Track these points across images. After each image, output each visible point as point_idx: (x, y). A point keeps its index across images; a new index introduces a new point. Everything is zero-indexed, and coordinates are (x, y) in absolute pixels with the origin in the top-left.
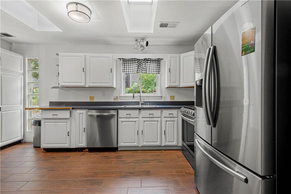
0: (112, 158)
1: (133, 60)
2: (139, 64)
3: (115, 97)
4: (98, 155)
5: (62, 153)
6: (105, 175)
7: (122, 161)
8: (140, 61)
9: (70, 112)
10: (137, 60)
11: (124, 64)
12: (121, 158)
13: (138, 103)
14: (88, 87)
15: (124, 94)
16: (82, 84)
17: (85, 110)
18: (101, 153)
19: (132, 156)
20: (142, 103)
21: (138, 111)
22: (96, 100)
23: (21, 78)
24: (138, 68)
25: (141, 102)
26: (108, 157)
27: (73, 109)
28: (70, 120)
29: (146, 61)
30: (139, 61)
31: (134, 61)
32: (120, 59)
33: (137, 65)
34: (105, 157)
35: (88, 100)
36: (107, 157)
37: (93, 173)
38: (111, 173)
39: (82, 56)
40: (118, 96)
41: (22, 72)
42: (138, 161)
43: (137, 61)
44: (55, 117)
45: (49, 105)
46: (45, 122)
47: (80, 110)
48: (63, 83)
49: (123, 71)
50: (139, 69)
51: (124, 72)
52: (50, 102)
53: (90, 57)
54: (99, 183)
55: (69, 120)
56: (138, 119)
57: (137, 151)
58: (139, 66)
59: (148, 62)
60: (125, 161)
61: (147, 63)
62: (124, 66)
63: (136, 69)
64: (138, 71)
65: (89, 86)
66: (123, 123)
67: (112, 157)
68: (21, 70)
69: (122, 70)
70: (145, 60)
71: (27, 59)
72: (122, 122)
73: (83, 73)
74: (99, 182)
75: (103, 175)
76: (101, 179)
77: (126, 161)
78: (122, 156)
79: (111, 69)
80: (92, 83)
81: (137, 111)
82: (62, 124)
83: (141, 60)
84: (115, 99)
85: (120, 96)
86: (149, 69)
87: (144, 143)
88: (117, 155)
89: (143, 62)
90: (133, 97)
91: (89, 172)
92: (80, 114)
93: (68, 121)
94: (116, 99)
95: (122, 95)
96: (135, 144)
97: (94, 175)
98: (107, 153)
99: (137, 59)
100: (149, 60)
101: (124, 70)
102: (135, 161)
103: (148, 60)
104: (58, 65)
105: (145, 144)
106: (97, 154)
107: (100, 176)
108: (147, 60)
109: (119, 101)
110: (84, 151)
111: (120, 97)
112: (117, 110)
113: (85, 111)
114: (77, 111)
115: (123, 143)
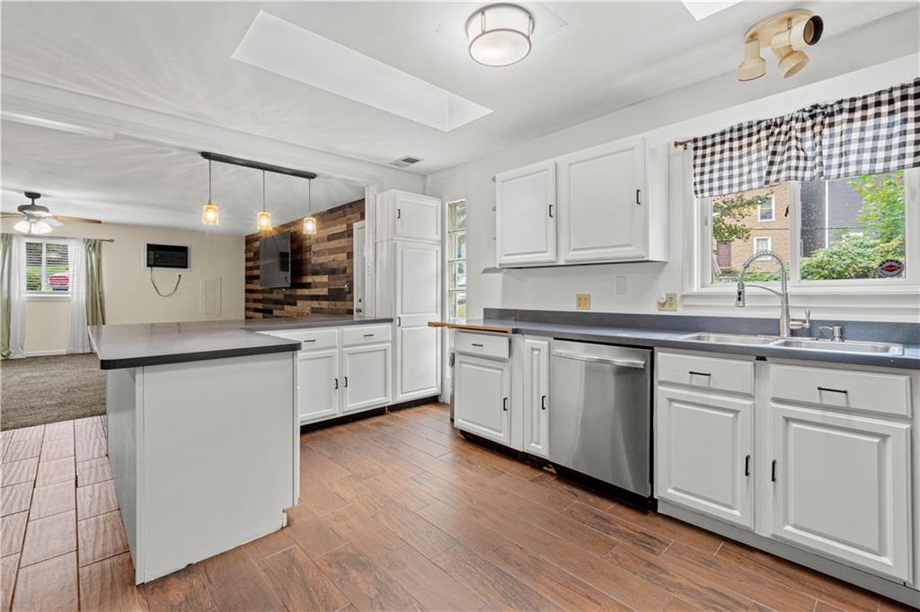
0: (617, 531)
1: (745, 132)
2: (776, 143)
3: (662, 298)
4: (576, 501)
5: (493, 456)
6: (558, 588)
7: (650, 564)
8: (784, 128)
9: (510, 341)
10: (768, 127)
11: (699, 161)
12: (653, 552)
13: (771, 327)
14: (563, 263)
15: (703, 286)
16: (548, 257)
17: (546, 338)
18: (592, 499)
19: (710, 563)
20: (795, 325)
21: (751, 363)
22: (596, 308)
23: (437, 252)
24: (771, 163)
25: (789, 320)
26: (607, 524)
27: (515, 331)
28: (510, 364)
29: (819, 119)
30: (777, 131)
31: (750, 135)
32: (684, 144)
33: (767, 148)
34: (597, 516)
35: (572, 307)
36: (601, 522)
37: (530, 557)
38: (586, 592)
39: (546, 170)
40: (675, 295)
41: (438, 237)
42: (730, 603)
43: (764, 134)
44: (478, 350)
45: (482, 317)
46: (461, 362)
47: (533, 339)
48: (504, 258)
49: (696, 192)
50: (775, 168)
51: (700, 195)
52: (485, 310)
53: (570, 165)
54: (527, 606)
55: (507, 364)
56: (749, 403)
57: (745, 553)
58: (774, 153)
59: (837, 118)
60: (663, 571)
61: (831, 125)
62: (698, 170)
63: (760, 169)
64: (773, 177)
65: (566, 261)
66: (675, 404)
67: (622, 528)
68: (437, 233)
69: (693, 188)
70: (813, 117)
71: (447, 204)
72: (670, 400)
73: (551, 221)
74: (530, 604)
75: (553, 584)
76: (541, 593)
77: (668, 574)
78: (662, 542)
79: (638, 191)
80: (574, 250)
81: (747, 365)
82: (492, 373)
83: (788, 122)
84: (663, 304)
85: (685, 293)
86: (841, 155)
87: (788, 528)
88: (645, 530)
89: (803, 130)
90: (735, 299)
91: (521, 548)
92: (533, 349)
93: (505, 366)
94: (667, 307)
95: (696, 288)
96: (735, 515)
97: (529, 565)
98: (612, 506)
99: (763, 125)
100: (841, 111)
101: (699, 188)
102: (713, 596)
103: (836, 108)
104: (494, 209)
105: (790, 531)
106: (576, 495)
107: (547, 581)
108: (829, 110)
109: (680, 311)
110: (545, 468)
111: (683, 296)
112: (652, 348)
113: (546, 343)
114: (527, 341)
115: (675, 489)
